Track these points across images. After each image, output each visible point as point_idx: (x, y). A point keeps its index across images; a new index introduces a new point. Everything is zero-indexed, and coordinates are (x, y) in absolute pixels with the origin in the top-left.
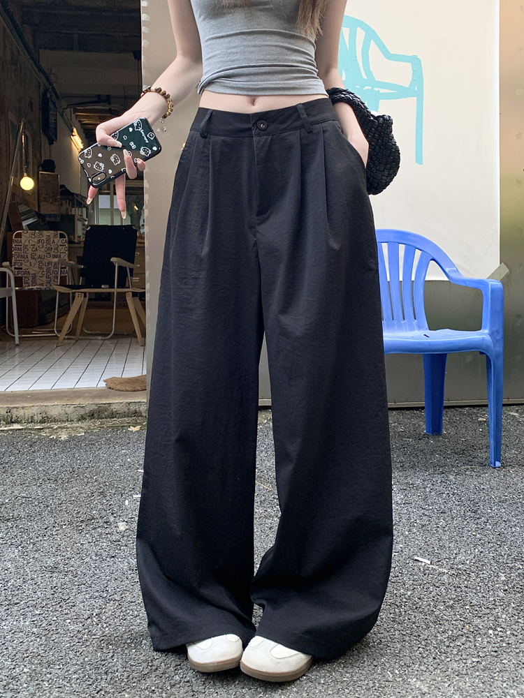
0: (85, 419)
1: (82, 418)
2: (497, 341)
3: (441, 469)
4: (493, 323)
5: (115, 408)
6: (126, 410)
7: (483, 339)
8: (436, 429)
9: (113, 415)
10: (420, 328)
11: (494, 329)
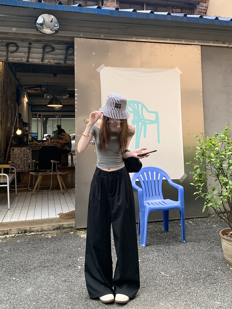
0: (55, 230)
1: (54, 230)
2: (183, 205)
3: (168, 244)
4: (181, 200)
5: (64, 226)
6: (68, 226)
7: (178, 205)
8: (167, 229)
9: (64, 228)
10: (161, 199)
11: (182, 201)
